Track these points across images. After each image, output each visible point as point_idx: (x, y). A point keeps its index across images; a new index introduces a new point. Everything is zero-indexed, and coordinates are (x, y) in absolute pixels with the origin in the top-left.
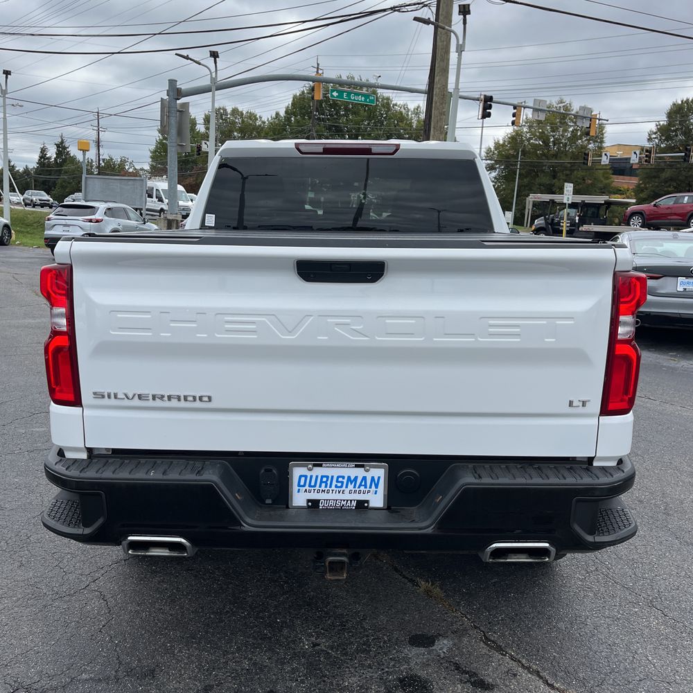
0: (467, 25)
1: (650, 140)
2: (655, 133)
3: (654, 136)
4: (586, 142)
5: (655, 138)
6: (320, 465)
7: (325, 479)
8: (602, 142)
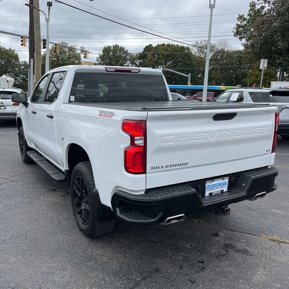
0: (50, 11)
1: (97, 60)
2: (99, 58)
3: (99, 59)
4: (74, 60)
5: (99, 60)
6: (213, 181)
7: (214, 185)
8: (80, 60)
